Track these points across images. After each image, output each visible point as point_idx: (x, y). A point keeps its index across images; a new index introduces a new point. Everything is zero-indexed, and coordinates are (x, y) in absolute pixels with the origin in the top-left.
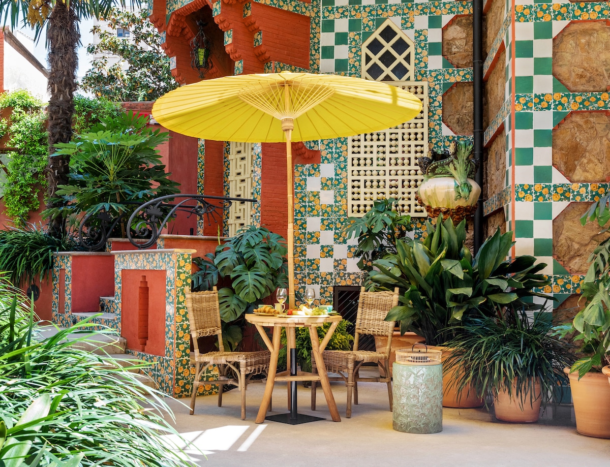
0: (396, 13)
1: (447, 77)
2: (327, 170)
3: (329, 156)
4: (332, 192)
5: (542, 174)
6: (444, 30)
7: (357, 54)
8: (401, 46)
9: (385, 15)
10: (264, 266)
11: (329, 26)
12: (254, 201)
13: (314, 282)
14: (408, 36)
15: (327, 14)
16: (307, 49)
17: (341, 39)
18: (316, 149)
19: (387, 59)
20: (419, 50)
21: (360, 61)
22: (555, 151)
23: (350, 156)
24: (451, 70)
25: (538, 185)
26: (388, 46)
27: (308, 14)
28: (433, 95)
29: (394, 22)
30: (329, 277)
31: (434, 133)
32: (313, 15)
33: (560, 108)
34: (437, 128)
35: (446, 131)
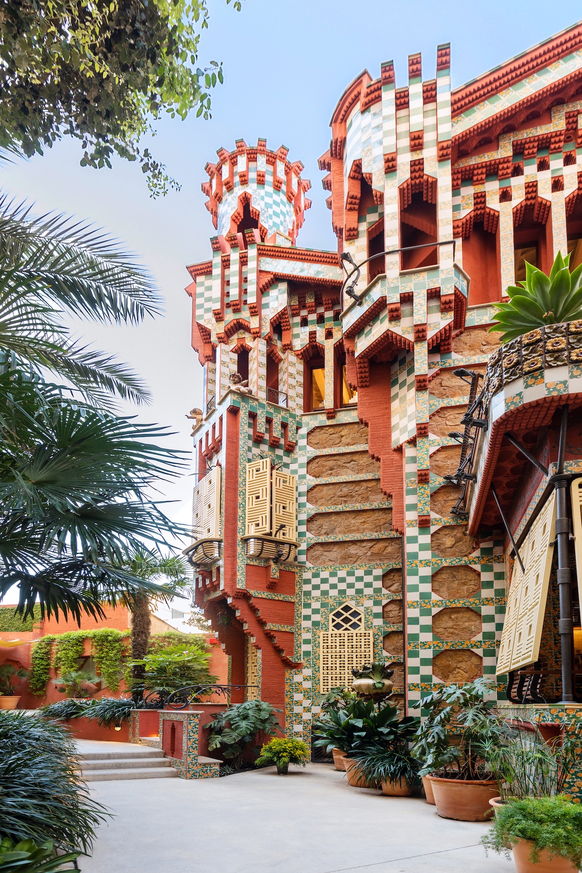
0: (352, 599)
1: (386, 628)
2: (307, 672)
3: (308, 666)
4: (310, 682)
5: (426, 679)
6: (384, 607)
7: (327, 619)
8: (355, 614)
9: (344, 600)
10: (254, 718)
11: (307, 606)
12: (258, 687)
13: (299, 723)
14: (360, 610)
15: (306, 600)
16: (293, 616)
17: (316, 611)
18: (299, 662)
19: (346, 620)
20: (367, 616)
21: (328, 621)
22: (435, 668)
23: (321, 666)
24: (388, 625)
25: (423, 684)
26: (346, 615)
27: (293, 601)
28: (377, 637)
29: (352, 604)
30: (308, 722)
31: (377, 655)
32: (297, 601)
33: (437, 648)
34: (380, 652)
35: (385, 653)
